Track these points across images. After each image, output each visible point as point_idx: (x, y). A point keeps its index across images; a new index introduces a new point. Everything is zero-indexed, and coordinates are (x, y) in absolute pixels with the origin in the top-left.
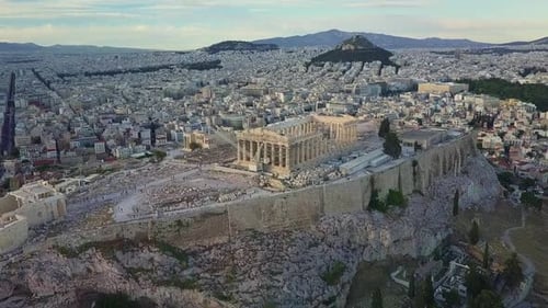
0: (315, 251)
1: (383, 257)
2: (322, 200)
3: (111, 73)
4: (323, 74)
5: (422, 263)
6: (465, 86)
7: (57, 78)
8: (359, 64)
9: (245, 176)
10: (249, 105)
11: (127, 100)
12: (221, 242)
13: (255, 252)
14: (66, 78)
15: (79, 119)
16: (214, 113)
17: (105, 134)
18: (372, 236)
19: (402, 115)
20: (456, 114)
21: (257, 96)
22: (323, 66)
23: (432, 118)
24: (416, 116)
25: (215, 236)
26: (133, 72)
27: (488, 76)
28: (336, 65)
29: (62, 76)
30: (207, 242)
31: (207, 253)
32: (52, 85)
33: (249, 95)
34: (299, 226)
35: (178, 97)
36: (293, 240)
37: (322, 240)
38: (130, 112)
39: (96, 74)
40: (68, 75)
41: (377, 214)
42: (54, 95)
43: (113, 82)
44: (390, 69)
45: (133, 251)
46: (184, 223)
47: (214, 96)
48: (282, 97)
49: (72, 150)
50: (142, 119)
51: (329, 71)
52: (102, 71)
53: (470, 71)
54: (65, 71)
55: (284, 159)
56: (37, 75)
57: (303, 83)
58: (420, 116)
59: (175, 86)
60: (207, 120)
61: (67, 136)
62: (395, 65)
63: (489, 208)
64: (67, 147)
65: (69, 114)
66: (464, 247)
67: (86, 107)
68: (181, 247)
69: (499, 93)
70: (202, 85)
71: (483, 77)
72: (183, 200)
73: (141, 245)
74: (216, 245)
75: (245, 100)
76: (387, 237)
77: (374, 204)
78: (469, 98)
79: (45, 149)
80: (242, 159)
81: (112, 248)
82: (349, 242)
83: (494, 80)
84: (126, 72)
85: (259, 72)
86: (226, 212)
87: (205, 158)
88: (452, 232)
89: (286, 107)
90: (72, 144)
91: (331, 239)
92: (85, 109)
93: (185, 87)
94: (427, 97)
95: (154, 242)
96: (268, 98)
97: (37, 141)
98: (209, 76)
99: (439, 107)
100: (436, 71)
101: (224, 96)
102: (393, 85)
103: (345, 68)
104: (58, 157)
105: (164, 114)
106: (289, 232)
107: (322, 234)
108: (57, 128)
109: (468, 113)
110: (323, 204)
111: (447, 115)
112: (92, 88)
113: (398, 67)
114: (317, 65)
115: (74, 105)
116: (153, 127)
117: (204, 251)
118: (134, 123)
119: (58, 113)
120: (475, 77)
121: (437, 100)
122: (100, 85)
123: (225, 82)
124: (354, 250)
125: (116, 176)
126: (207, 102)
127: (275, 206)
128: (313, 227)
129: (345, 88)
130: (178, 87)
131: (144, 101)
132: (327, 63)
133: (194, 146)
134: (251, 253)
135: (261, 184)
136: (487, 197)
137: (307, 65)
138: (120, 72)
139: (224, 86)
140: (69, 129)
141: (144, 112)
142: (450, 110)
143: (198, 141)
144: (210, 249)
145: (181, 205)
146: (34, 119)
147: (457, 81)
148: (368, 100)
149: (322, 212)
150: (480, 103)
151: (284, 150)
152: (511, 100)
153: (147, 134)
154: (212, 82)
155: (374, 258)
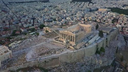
0: (83, 68)
1: (100, 67)
2: (85, 53)
3: (22, 3)
4: (75, 5)
5: (109, 68)
6: (110, 10)
7: (8, 3)
8: (84, 3)
9: (62, 44)
10: (57, 13)
11: (27, 11)
12: (57, 66)
13: (67, 69)
14: (11, 4)
15: (14, 16)
16: (48, 15)
17: (21, 21)
18: (97, 62)
19: (96, 18)
20: (109, 18)
21: (59, 11)
22: (75, 3)
23: (103, 19)
24: (99, 18)
25: (55, 65)
26: (28, 2)
27: (115, 7)
28: (78, 3)
29: (10, 3)
30: (53, 67)
31: (53, 70)
32: (7, 6)
33: (57, 10)
34: (79, 60)
35: (39, 10)
36: (77, 65)
37: (84, 64)
38: (27, 14)
39: (18, 3)
40: (11, 3)
41: (98, 55)
42: (8, 8)
43: (23, 5)
44: (91, 4)
45: (32, 71)
46: (47, 62)
47: (48, 10)
48: (65, 11)
49: (13, 25)
50: (31, 17)
51: (76, 4)
52: (20, 2)
53: (111, 5)
54: (11, 2)
55: (73, 40)
56: (3, 2)
57: (70, 7)
58: (100, 18)
59: (38, 7)
60: (47, 17)
61: (12, 21)
62: (92, 3)
63: (123, 49)
64: (12, 24)
65: (12, 14)
66: (119, 62)
67: (16, 12)
68: (46, 68)
69: (118, 12)
70: (45, 7)
71: (114, 7)
72: (46, 53)
73: (35, 68)
74: (56, 67)
75: (56, 12)
76: (101, 62)
77: (97, 52)
78: (112, 13)
79: (6, 24)
80: (61, 38)
81: (26, 70)
82: (91, 64)
83: (117, 8)
84: (26, 2)
85: (59, 4)
86: (58, 58)
87: (50, 36)
88: (116, 58)
89: (67, 14)
90: (13, 23)
91: (87, 63)
92: (16, 13)
93: (41, 8)
94: (101, 13)
95: (38, 68)
96: (62, 11)
97: (4, 22)
98: (47, 4)
99: (104, 16)
100: (103, 5)
101: (51, 10)
102: (93, 9)
103: (80, 3)
104: (10, 27)
105: (36, 15)
106: (76, 62)
107: (84, 62)
108: (9, 18)
109: (112, 18)
110: (85, 54)
111: (107, 18)
112: (18, 7)
113: (93, 4)
114: (73, 3)
115: (13, 12)
116: (34, 19)
117: (52, 69)
118: (29, 17)
119: (9, 14)
120: (112, 7)
121: (104, 13)
122: (20, 6)
123: (51, 6)
124: (92, 66)
125: (26, 41)
126: (47, 12)
127: (72, 55)
128: (82, 60)
129: (81, 9)
130: (39, 8)
131: (31, 11)
132: (76, 2)
133: (47, 31)
134: (66, 70)
135: (67, 47)
136: (122, 46)
137: (71, 2)
138: (25, 2)
139: (51, 7)
140: (12, 19)
141: (31, 14)
142: (107, 17)
143: (48, 30)
144: (54, 68)
145: (46, 55)
146: (3, 16)
147: (108, 8)
148: (87, 13)
149: (84, 56)
150: (114, 15)
151: (74, 38)
152: (122, 14)
153: (32, 21)
154: (47, 6)
155: (97, 67)
